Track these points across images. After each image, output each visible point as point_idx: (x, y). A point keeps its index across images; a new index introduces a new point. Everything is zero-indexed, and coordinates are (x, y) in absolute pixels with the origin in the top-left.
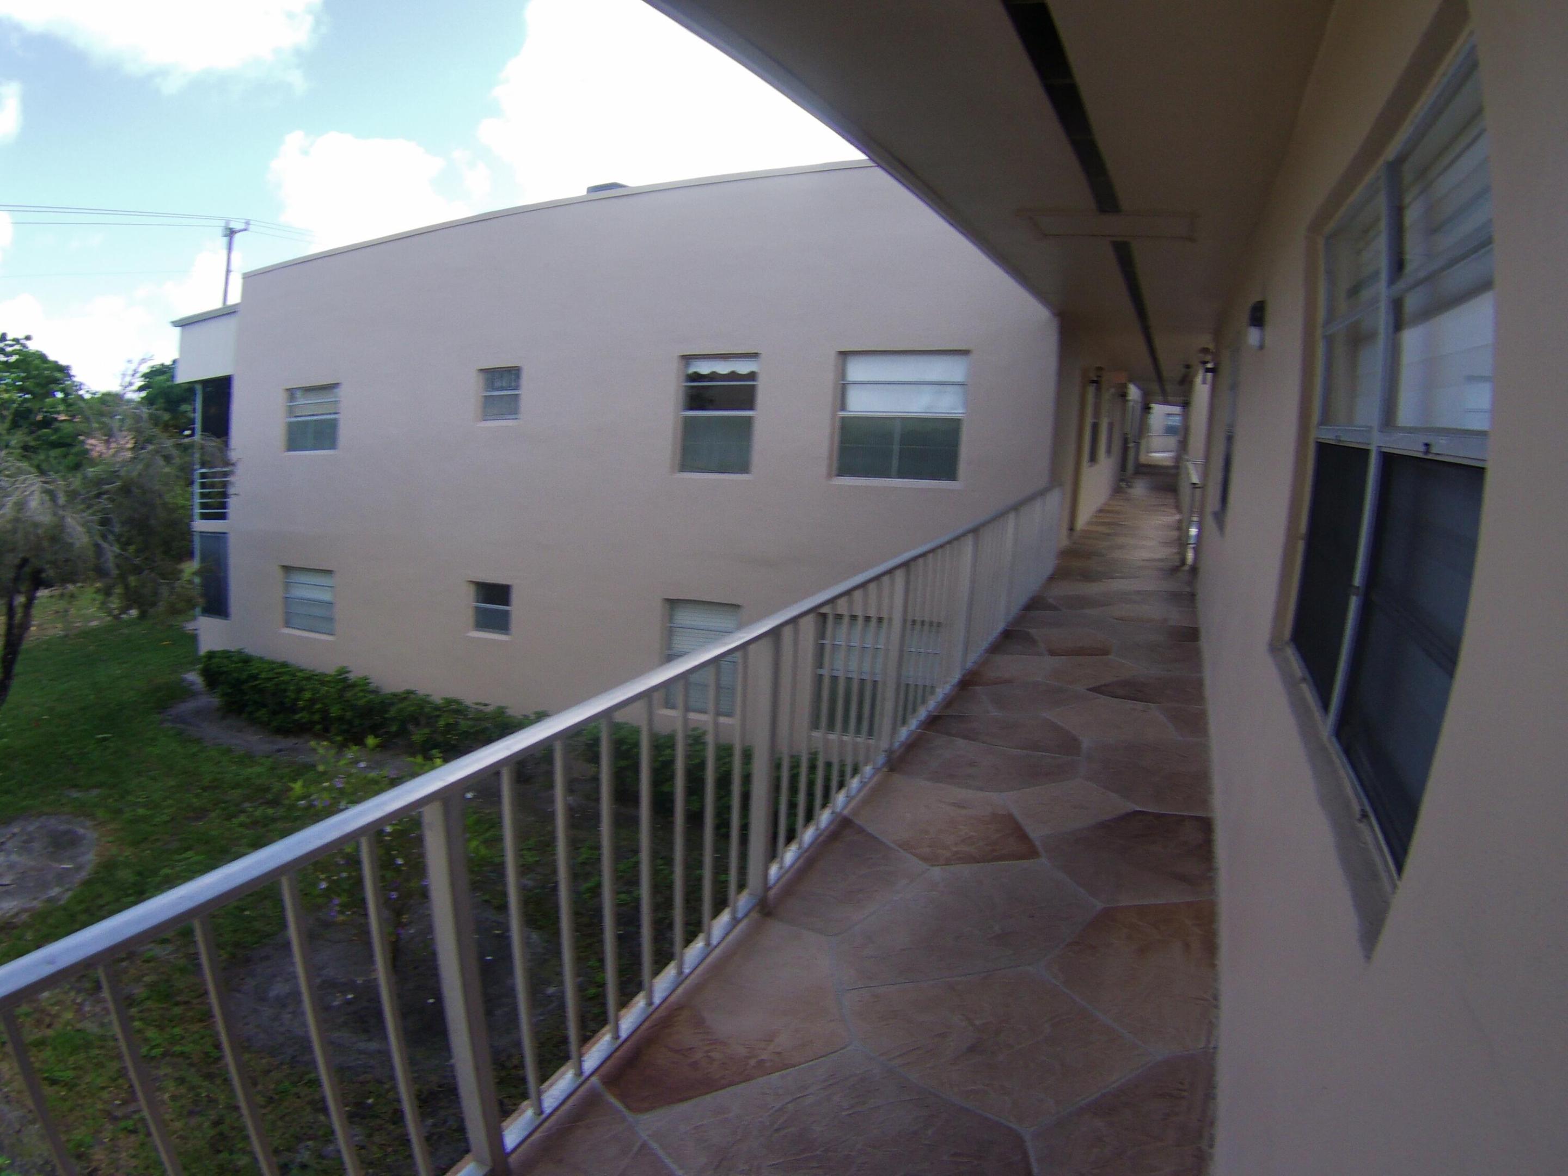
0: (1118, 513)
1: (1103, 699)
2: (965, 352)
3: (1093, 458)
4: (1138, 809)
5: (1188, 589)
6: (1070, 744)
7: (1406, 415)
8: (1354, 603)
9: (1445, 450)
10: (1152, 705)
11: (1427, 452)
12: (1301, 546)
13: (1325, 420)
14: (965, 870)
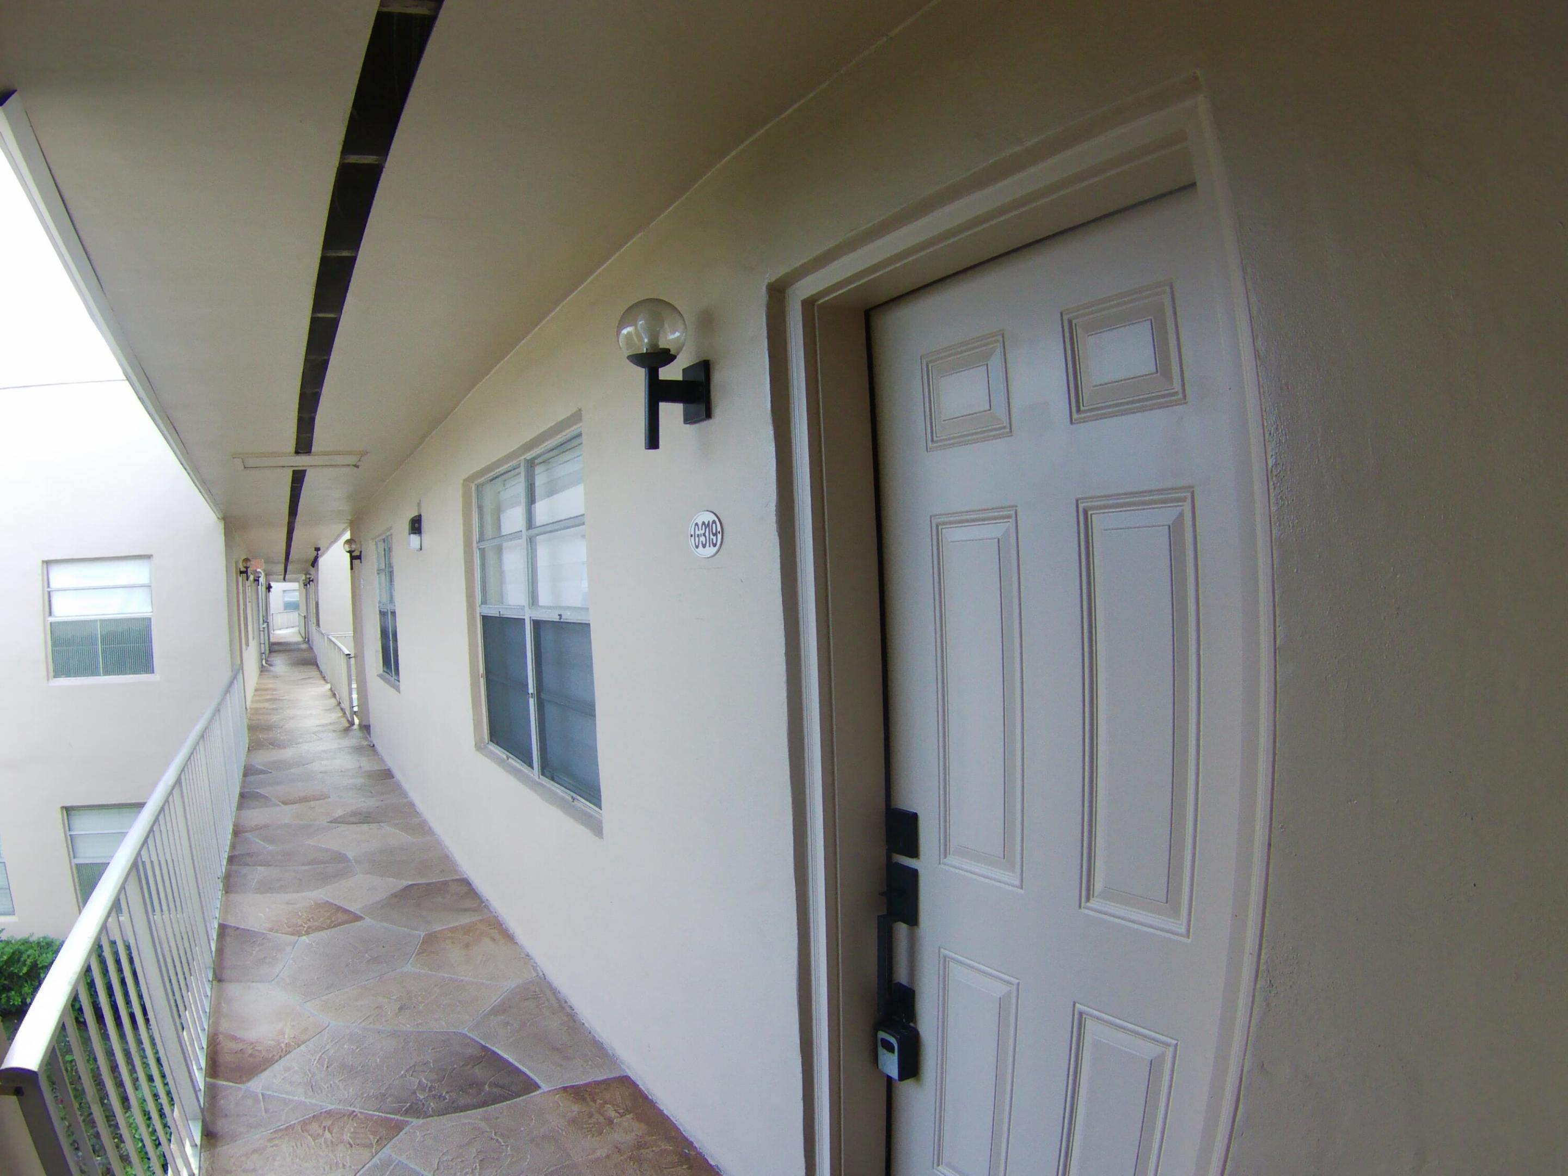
0: (274, 690)
1: (343, 828)
2: (149, 557)
3: (247, 645)
4: (410, 883)
5: (365, 743)
6: (340, 858)
7: (544, 598)
8: (532, 702)
9: (569, 617)
10: (382, 824)
11: (560, 619)
12: (482, 681)
13: (484, 602)
14: (323, 934)
